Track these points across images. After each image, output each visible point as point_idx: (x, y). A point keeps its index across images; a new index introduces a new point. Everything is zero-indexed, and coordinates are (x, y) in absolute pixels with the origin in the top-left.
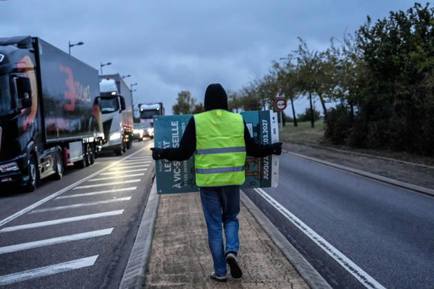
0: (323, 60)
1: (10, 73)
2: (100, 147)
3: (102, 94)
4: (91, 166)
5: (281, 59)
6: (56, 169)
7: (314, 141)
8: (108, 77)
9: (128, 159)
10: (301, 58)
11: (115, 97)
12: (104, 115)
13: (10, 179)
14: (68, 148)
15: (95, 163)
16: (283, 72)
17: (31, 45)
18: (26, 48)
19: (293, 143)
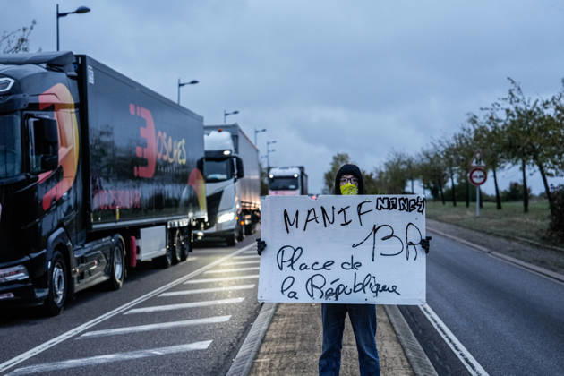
0: (546, 112)
1: (22, 110)
2: (200, 234)
3: (207, 152)
4: (181, 264)
5: (482, 109)
6: (110, 272)
7: (530, 235)
8: (220, 129)
9: (241, 254)
10: (512, 109)
11: (229, 157)
12: (209, 185)
13: (12, 296)
14: (138, 236)
15: (189, 259)
16: (483, 129)
17: (72, 67)
18: (61, 71)
19: (498, 236)
